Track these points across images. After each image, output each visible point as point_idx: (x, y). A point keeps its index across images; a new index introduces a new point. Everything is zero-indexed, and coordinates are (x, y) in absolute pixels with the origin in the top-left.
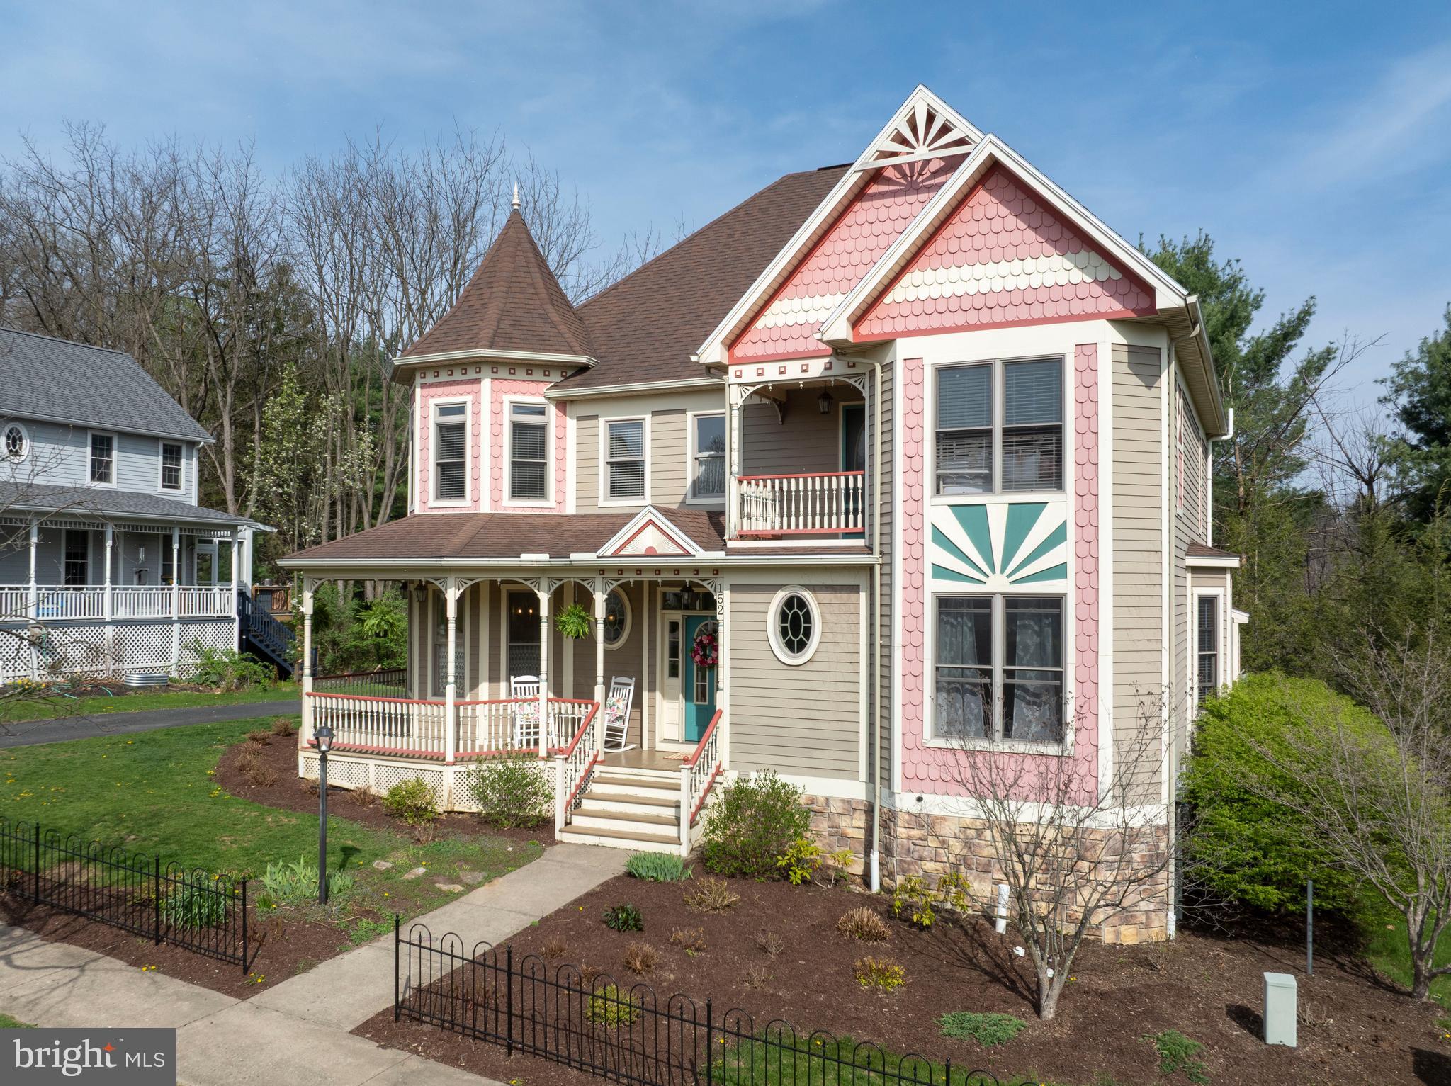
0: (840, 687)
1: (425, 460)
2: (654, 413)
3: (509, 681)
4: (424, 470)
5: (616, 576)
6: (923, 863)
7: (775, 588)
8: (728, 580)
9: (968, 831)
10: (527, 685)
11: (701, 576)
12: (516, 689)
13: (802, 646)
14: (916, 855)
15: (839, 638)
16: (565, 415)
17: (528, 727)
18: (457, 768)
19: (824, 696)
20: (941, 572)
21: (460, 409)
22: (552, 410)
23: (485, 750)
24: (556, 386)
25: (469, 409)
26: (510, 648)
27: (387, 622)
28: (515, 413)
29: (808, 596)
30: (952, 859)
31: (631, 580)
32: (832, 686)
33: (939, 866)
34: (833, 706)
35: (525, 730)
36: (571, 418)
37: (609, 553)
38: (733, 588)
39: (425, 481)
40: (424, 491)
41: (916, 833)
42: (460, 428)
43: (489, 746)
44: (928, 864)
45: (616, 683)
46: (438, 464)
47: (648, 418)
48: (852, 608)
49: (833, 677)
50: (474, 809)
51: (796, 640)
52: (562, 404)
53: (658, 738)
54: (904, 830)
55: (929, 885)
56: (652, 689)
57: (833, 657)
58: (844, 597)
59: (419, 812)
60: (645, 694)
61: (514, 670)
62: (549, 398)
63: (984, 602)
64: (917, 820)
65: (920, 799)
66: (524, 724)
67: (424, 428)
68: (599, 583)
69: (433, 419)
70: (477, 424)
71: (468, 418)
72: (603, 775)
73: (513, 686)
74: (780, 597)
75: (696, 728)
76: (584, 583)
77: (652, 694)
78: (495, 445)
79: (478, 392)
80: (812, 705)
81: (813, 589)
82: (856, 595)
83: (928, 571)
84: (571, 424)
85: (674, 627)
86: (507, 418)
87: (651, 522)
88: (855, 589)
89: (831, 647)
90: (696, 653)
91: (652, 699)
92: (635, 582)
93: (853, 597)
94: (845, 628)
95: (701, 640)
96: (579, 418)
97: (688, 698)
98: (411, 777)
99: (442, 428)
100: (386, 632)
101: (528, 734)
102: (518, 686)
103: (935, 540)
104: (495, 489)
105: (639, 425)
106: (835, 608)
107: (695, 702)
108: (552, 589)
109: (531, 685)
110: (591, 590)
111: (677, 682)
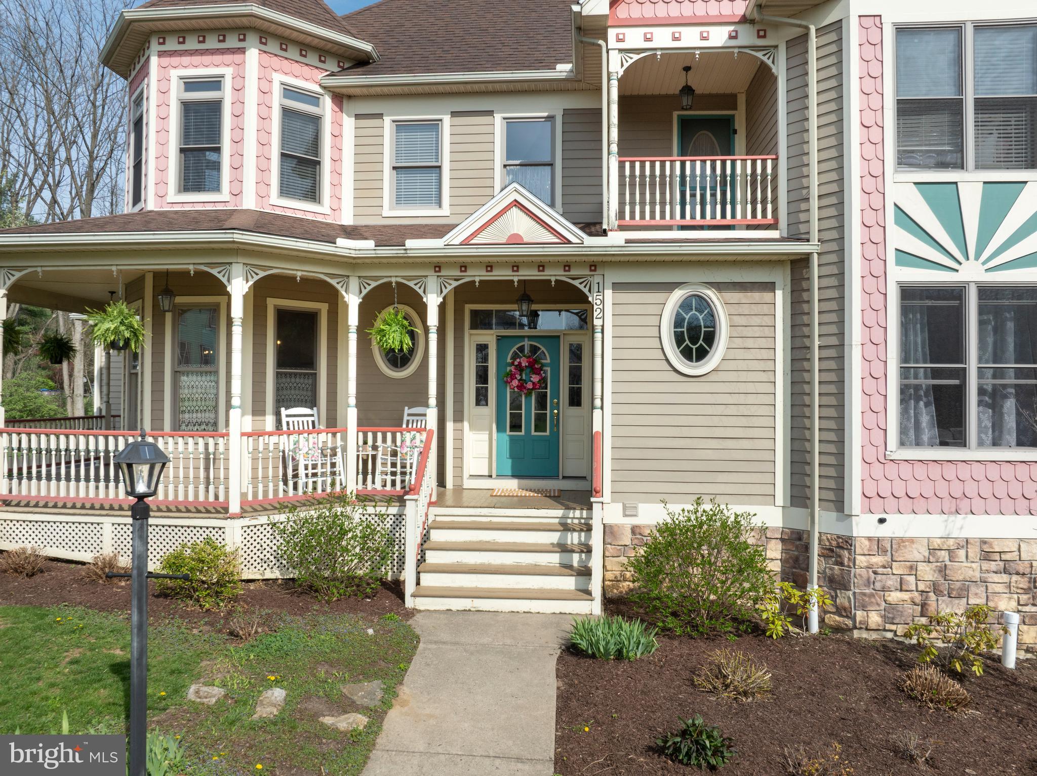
0: (751, 399)
1: (163, 144)
2: (454, 114)
3: (278, 414)
4: (162, 157)
5: (457, 273)
6: (887, 594)
7: (671, 287)
8: (613, 276)
9: (939, 553)
10: (300, 419)
11: (573, 272)
12: (288, 423)
13: (702, 354)
14: (878, 586)
15: (750, 343)
16: (342, 111)
17: (314, 467)
18: (246, 522)
19: (732, 410)
20: (905, 257)
21: (215, 84)
22: (327, 102)
23: (250, 498)
24: (333, 74)
25: (228, 84)
26: (278, 375)
27: (130, 327)
28: (285, 96)
29: (711, 294)
30: (921, 586)
31: (477, 279)
32: (742, 399)
33: (906, 596)
34: (743, 421)
35: (310, 471)
36: (349, 116)
37: (457, 241)
38: (617, 287)
39: (162, 170)
40: (162, 182)
41: (878, 560)
42: (215, 107)
43: (255, 494)
44: (892, 594)
45: (409, 415)
46: (182, 150)
47: (447, 119)
48: (766, 309)
49: (743, 388)
50: (269, 575)
51: (694, 347)
52: (340, 98)
53: (466, 475)
54: (863, 558)
55: (893, 618)
56: (459, 418)
57: (742, 365)
58: (756, 296)
59: (217, 589)
60: (450, 426)
61: (282, 401)
62: (324, 88)
63: (956, 293)
64: (878, 544)
65: (882, 521)
66: (310, 463)
67: (164, 105)
68: (432, 283)
69: (176, 94)
70: (239, 102)
71: (227, 95)
72: (438, 519)
73: (284, 420)
74: (678, 295)
75: (510, 461)
76: (411, 284)
77: (459, 425)
78: (263, 130)
79: (241, 65)
80: (716, 421)
81: (719, 286)
82: (771, 294)
83: (891, 257)
84: (349, 122)
85: (482, 349)
86: (277, 100)
87: (516, 203)
88: (770, 287)
89: (740, 354)
90: (513, 377)
91: (459, 432)
92: (481, 282)
93: (767, 296)
94: (757, 332)
95: (520, 363)
96: (358, 117)
97: (500, 429)
98: (199, 538)
99: (187, 107)
100: (127, 342)
101: (315, 475)
102: (290, 419)
103: (897, 222)
104: (263, 183)
105: (434, 126)
106: (745, 309)
107: (508, 432)
108: (364, 292)
109: (305, 419)
110: (421, 292)
111: (489, 412)
